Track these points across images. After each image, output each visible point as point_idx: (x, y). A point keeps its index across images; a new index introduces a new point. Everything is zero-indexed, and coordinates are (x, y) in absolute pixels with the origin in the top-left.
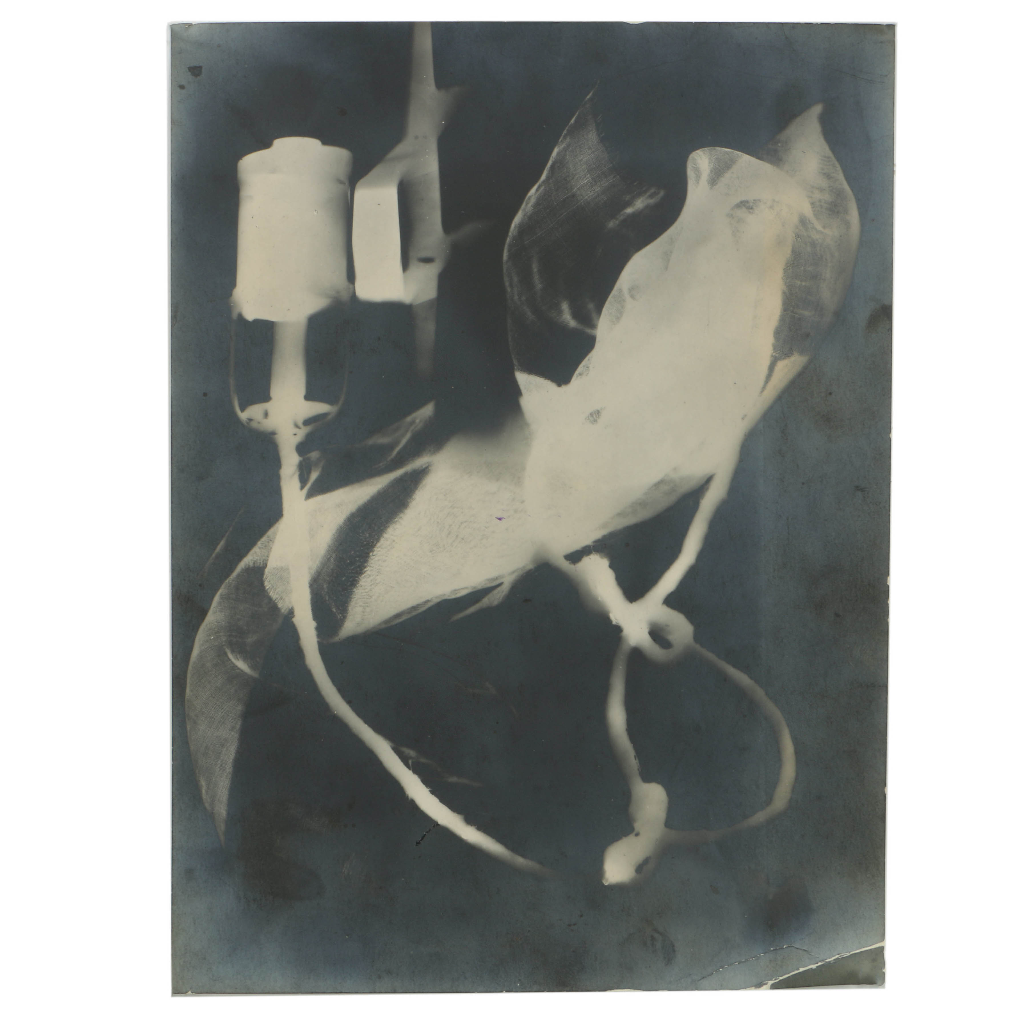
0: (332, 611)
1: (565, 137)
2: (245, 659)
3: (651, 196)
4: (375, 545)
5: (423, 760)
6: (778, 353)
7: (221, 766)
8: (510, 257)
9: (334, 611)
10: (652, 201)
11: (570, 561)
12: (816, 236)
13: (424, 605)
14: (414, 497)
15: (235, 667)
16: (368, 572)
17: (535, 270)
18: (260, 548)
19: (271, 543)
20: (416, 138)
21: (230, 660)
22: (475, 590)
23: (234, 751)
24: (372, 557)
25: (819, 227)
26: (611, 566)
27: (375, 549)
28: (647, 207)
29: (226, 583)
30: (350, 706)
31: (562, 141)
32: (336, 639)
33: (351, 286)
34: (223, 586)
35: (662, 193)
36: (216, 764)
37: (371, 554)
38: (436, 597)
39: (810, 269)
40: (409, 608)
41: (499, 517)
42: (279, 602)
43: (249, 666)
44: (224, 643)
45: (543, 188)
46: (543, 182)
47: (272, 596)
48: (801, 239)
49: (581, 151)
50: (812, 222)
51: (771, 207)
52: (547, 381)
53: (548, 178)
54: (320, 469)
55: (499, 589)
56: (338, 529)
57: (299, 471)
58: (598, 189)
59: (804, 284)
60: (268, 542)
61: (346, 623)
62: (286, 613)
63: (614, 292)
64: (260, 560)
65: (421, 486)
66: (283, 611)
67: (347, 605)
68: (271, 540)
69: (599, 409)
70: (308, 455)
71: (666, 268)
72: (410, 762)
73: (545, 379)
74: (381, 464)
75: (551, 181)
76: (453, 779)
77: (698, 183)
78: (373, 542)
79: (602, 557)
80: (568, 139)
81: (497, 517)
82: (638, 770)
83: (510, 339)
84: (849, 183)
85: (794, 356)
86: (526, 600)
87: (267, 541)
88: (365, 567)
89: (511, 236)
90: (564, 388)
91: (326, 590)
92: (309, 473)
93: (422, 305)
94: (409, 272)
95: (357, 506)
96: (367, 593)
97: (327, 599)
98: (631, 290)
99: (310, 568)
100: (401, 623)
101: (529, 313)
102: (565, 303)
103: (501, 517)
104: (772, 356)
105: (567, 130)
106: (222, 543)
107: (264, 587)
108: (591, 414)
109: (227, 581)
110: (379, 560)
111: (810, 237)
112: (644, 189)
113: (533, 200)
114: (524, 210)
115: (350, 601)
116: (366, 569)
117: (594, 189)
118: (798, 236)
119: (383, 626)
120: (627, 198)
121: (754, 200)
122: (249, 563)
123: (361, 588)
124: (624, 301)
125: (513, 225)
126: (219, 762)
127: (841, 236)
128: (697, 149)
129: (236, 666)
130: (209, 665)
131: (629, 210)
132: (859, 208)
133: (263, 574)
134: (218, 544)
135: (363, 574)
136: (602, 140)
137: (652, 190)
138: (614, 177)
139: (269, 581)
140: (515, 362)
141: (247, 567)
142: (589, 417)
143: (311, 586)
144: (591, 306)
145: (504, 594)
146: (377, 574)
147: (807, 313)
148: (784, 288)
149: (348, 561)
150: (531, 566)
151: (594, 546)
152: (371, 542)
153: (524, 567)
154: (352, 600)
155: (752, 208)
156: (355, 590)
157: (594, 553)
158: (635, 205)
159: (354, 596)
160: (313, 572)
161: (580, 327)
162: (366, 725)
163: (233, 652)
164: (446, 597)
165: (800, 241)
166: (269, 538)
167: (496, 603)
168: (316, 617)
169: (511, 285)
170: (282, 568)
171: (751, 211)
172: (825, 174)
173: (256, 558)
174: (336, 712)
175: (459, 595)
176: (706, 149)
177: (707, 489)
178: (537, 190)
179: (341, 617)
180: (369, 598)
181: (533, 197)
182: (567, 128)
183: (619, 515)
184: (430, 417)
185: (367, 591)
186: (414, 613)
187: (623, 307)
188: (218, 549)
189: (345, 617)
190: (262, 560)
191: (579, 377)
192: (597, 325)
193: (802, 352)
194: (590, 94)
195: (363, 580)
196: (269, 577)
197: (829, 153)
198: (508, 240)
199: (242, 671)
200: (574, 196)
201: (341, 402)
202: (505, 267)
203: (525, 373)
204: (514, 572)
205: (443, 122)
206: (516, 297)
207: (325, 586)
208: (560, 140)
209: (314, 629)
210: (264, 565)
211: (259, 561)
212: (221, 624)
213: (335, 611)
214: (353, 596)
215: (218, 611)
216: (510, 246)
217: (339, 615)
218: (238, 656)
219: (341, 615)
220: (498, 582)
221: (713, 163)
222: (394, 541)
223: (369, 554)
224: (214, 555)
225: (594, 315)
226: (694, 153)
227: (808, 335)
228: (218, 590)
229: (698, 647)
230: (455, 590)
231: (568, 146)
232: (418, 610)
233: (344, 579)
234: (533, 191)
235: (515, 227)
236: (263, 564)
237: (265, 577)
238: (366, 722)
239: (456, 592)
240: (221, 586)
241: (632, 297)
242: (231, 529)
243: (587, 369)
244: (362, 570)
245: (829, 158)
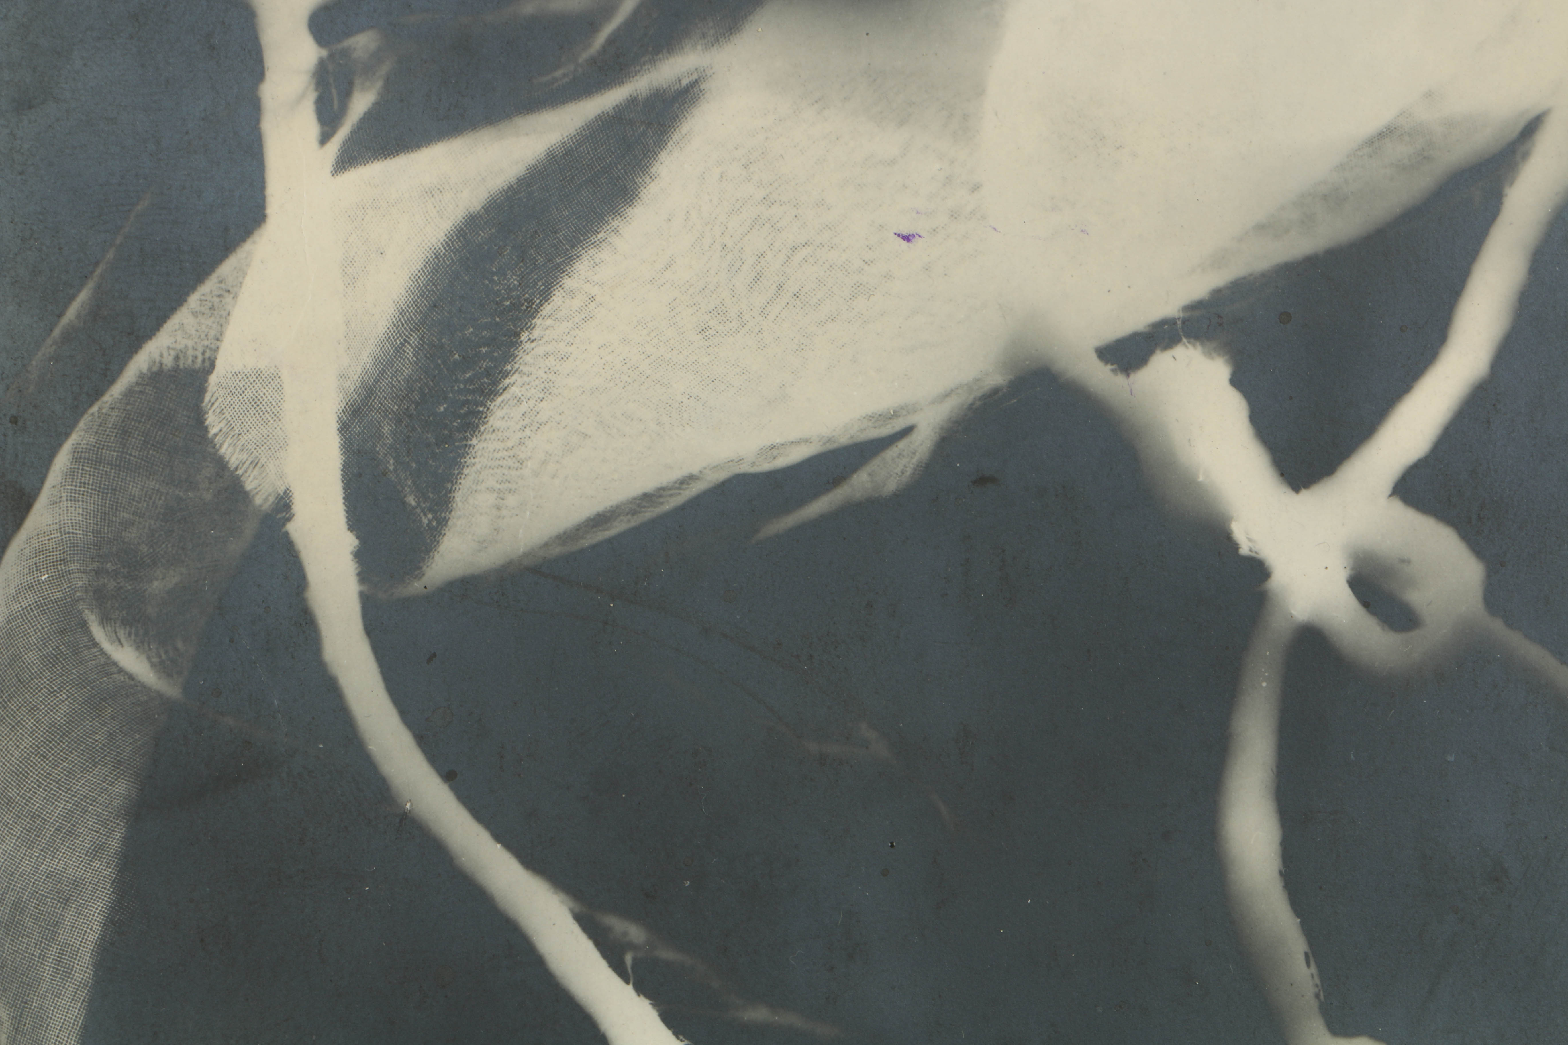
0: (404, 503)
2: (140, 645)
4: (537, 311)
5: (667, 954)
7: (59, 962)
9: (410, 505)
11: (1112, 364)
13: (679, 488)
14: (653, 170)
15: (109, 666)
16: (514, 390)
18: (195, 314)
19: (228, 299)
21: (96, 645)
22: (830, 447)
23: (100, 918)
24: (528, 346)
26: (1235, 382)
27: (537, 321)
29: (92, 414)
30: (452, 788)
32: (416, 587)
34: (82, 424)
36: (43, 957)
37: (524, 336)
38: (716, 468)
40: (635, 499)
41: (905, 233)
42: (249, 471)
43: (153, 665)
44: (78, 594)
47: (227, 457)
54: (379, 84)
55: (902, 444)
56: (427, 262)
57: (317, 89)
60: (219, 296)
61: (446, 538)
62: (266, 507)
64: (195, 349)
65: (675, 137)
66: (258, 500)
67: (449, 485)
68: (229, 291)
70: (347, 43)
72: (629, 959)
74: (559, 73)
76: (758, 1014)
78: (530, 302)
79: (1208, 355)
81: (898, 232)
82: (1317, 996)
86: (982, 481)
87: (216, 293)
88: (506, 375)
91: (390, 441)
92: (346, 94)
95: (486, 195)
96: (511, 453)
97: (391, 468)
99: (343, 376)
100: (610, 541)
103: (911, 233)
106: (83, 296)
107: (206, 430)
109: (94, 409)
110: (547, 355)
115: (460, 473)
116: (507, 381)
119: (557, 551)
122: (161, 356)
123: (493, 436)
126: (53, 952)
129: (115, 664)
130: (32, 657)
133: (201, 390)
134: (72, 298)
135: (498, 394)
139: (218, 410)
141: (155, 369)
143: (344, 428)
145: (915, 460)
146: (541, 396)
149: (457, 356)
150: (997, 379)
151: (1184, 321)
152: (526, 300)
153: (977, 380)
154: (466, 471)
156: (474, 441)
157: (1185, 340)
159: (473, 460)
160: (352, 384)
162: (499, 846)
163: (105, 619)
164: (745, 468)
166: (223, 286)
167: (892, 486)
168: (355, 522)
170: (259, 374)
173: (182, 343)
174: (408, 806)
175: (781, 462)
177: (1526, 156)
179: (430, 521)
180: (517, 465)
183: (1261, 228)
185: (510, 444)
186: (649, 514)
188: (71, 313)
189: (443, 522)
190: (201, 350)
195: (500, 413)
196: (220, 400)
199: (131, 677)
204: (947, 395)
207: (386, 430)
209: (351, 557)
210: (207, 364)
211: (190, 353)
212: (71, 535)
213: (413, 503)
214: (469, 460)
215: (64, 499)
217: (425, 515)
218: (121, 633)
219: (430, 516)
220: (899, 425)
222: (593, 298)
223: (518, 335)
224: (57, 332)
228: (68, 435)
229: (1497, 626)
230: (773, 447)
232: (662, 503)
233: (442, 409)
236: (204, 361)
237: (207, 398)
238: (498, 837)
239: (775, 452)
240: (76, 422)
242: (111, 255)
244: (496, 383)
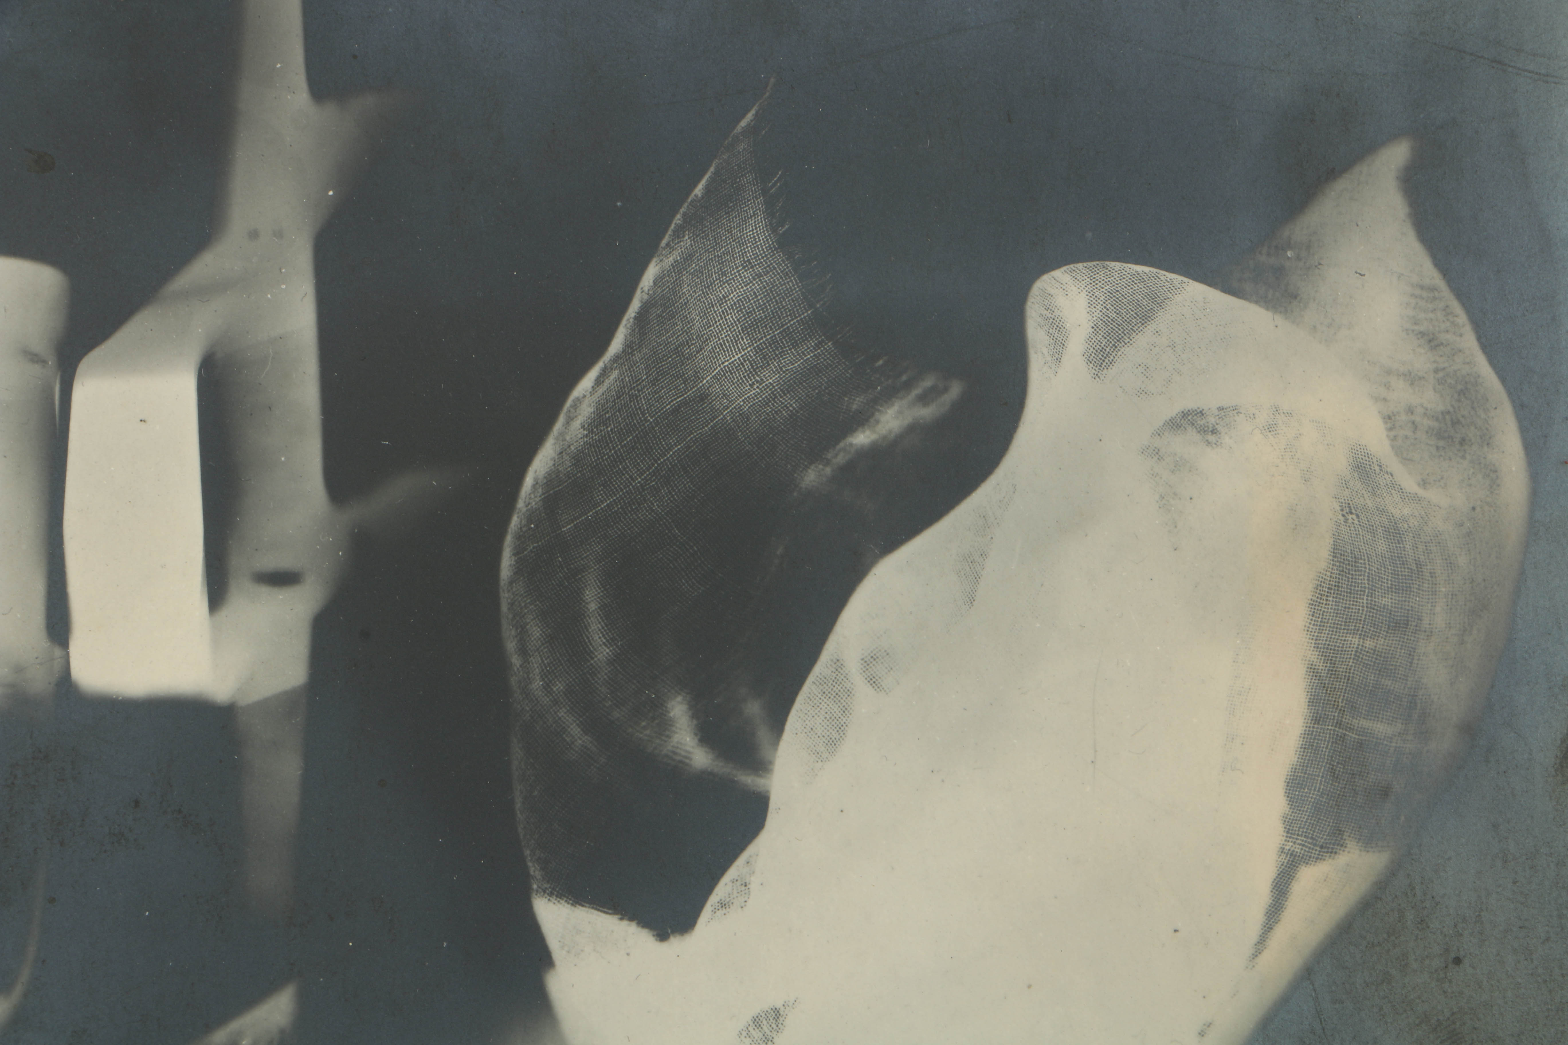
1: (678, 234)
3: (924, 399)
6: (1298, 842)
8: (522, 568)
10: (926, 413)
12: (1400, 510)
17: (593, 606)
20: (254, 235)
25: (1409, 483)
28: (911, 429)
31: (668, 245)
33: (58, 652)
35: (955, 390)
39: (1386, 601)
45: (615, 374)
46: (617, 358)
48: (1358, 516)
49: (724, 274)
50: (1389, 470)
51: (1271, 428)
52: (625, 923)
53: (629, 348)
58: (770, 378)
59: (1369, 643)
63: (820, 669)
69: (779, 1005)
71: (971, 601)
73: (621, 919)
75: (637, 356)
77: (1059, 360)
80: (687, 240)
83: (518, 805)
84: (1492, 361)
85: (1347, 850)
89: (524, 509)
90: (677, 945)
93: (264, 706)
94: (229, 612)
98: (869, 661)
101: (575, 730)
102: (679, 698)
104: (1282, 851)
105: (684, 215)
108: (756, 1021)
111: (1382, 511)
112: (904, 378)
113: (586, 411)
114: (562, 434)
117: (762, 380)
118: (1348, 509)
120: (857, 403)
121: (1221, 409)
124: (849, 693)
125: (529, 481)
127: (1474, 509)
128: (1053, 269)
131: (862, 438)
132: (1523, 430)
136: (783, 244)
137: (928, 382)
138: (819, 345)
140: (534, 870)
142: (751, 1029)
144: (753, 708)
147: (1381, 728)
148: (1313, 656)
155: (1214, 432)
158: (878, 422)
161: (721, 768)
165: (1356, 522)
169: (523, 651)
171: (1212, 438)
172: (1422, 334)
176: (1080, 266)
178: (598, 382)
181: (586, 402)
182: (682, 210)
184: (282, 1031)
187: (845, 711)
191: (720, 913)
192: (771, 763)
193: (1368, 842)
194: (750, 116)
197: (1430, 274)
198: (515, 521)
200: (703, 397)
201: (18, 990)
202: (505, 597)
203: (563, 902)
205: (331, 193)
206: (537, 684)
208: (664, 243)
216: (520, 537)
221: (1099, 307)
225: (763, 734)
226: (1045, 277)
227: (1385, 792)
231: (688, 258)
234: (587, 383)
235: (534, 486)
241: (873, 682)
243: (743, 888)
245: (1433, 289)
